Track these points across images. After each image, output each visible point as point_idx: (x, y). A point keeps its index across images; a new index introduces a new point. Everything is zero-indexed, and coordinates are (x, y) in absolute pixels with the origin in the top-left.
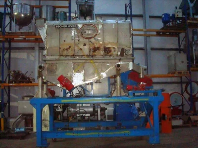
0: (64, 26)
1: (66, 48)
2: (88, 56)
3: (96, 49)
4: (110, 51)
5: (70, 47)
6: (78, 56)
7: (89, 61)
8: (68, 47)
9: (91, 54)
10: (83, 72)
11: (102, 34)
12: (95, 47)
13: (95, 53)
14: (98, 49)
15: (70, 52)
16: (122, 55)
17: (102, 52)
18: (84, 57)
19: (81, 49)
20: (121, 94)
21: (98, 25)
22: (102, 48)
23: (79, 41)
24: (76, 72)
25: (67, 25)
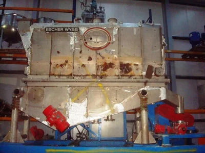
0: (58, 30)
1: (59, 64)
2: (94, 76)
3: (107, 66)
4: (130, 70)
5: (67, 62)
6: (80, 76)
7: (95, 85)
8: (63, 62)
9: (99, 74)
10: (85, 102)
11: (117, 42)
12: (106, 63)
13: (106, 73)
14: (111, 65)
15: (67, 70)
16: (149, 75)
17: (117, 71)
18: (87, 77)
19: (83, 66)
20: (148, 140)
21: (112, 29)
22: (117, 64)
23: (81, 52)
24: (75, 102)
25: (64, 28)
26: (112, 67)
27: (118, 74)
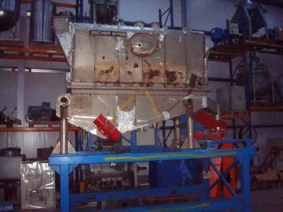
0: (105, 33)
1: (105, 69)
2: (141, 84)
3: (153, 74)
4: (175, 78)
5: (112, 68)
6: (127, 83)
7: (142, 93)
8: (109, 68)
9: (146, 81)
11: (163, 51)
12: (151, 71)
13: (152, 80)
14: (156, 73)
15: (113, 78)
16: (192, 84)
17: (162, 79)
18: (134, 85)
19: (129, 73)
20: (194, 145)
21: (158, 35)
22: (162, 72)
23: (127, 59)
24: (123, 110)
25: (111, 32)
26: (158, 75)
27: (163, 82)
